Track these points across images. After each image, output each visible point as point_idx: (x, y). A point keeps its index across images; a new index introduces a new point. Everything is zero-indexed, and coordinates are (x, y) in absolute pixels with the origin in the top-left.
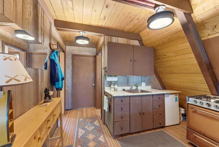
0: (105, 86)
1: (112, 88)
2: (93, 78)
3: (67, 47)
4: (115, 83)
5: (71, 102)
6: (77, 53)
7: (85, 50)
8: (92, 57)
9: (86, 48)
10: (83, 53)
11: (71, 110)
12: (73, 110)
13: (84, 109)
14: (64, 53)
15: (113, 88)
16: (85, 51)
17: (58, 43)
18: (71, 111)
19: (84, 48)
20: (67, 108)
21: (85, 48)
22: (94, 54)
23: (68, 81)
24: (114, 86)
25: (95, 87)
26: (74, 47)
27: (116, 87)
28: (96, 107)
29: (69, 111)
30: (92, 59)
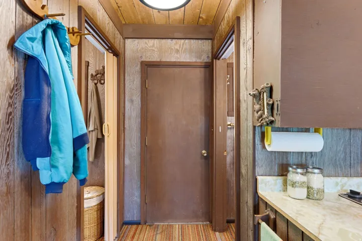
0: (257, 169)
1: (294, 185)
2: (203, 134)
3: (128, 41)
4: (305, 162)
5: (139, 200)
6: (155, 58)
7: (177, 47)
8: (200, 67)
9: (183, 41)
10: (173, 58)
11: (138, 224)
12: (145, 227)
13: (177, 226)
14: (115, 58)
15: (302, 185)
16: (177, 51)
17: (80, 9)
18: (140, 226)
19: (174, 41)
20: (128, 217)
21: (179, 40)
22: (205, 58)
23: (130, 140)
24: (304, 179)
25: (209, 160)
26: (146, 40)
27: (316, 179)
28: (211, 222)
29: (135, 226)
30: (197, 75)
